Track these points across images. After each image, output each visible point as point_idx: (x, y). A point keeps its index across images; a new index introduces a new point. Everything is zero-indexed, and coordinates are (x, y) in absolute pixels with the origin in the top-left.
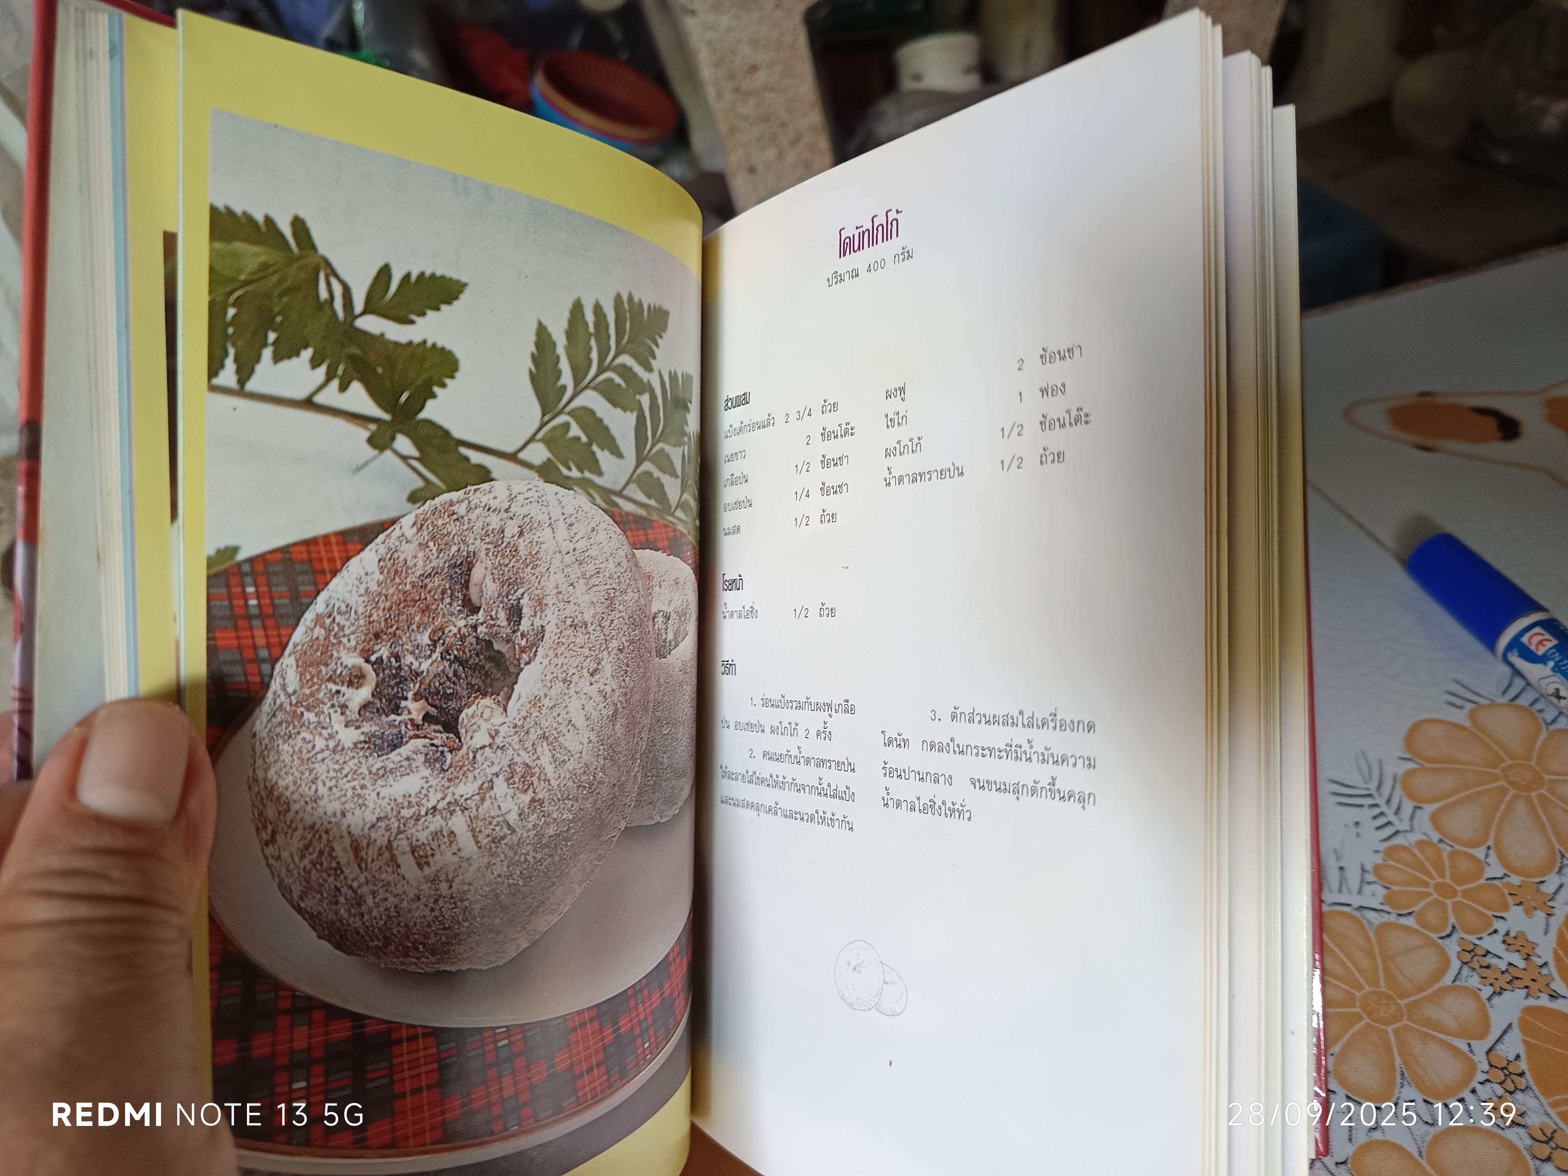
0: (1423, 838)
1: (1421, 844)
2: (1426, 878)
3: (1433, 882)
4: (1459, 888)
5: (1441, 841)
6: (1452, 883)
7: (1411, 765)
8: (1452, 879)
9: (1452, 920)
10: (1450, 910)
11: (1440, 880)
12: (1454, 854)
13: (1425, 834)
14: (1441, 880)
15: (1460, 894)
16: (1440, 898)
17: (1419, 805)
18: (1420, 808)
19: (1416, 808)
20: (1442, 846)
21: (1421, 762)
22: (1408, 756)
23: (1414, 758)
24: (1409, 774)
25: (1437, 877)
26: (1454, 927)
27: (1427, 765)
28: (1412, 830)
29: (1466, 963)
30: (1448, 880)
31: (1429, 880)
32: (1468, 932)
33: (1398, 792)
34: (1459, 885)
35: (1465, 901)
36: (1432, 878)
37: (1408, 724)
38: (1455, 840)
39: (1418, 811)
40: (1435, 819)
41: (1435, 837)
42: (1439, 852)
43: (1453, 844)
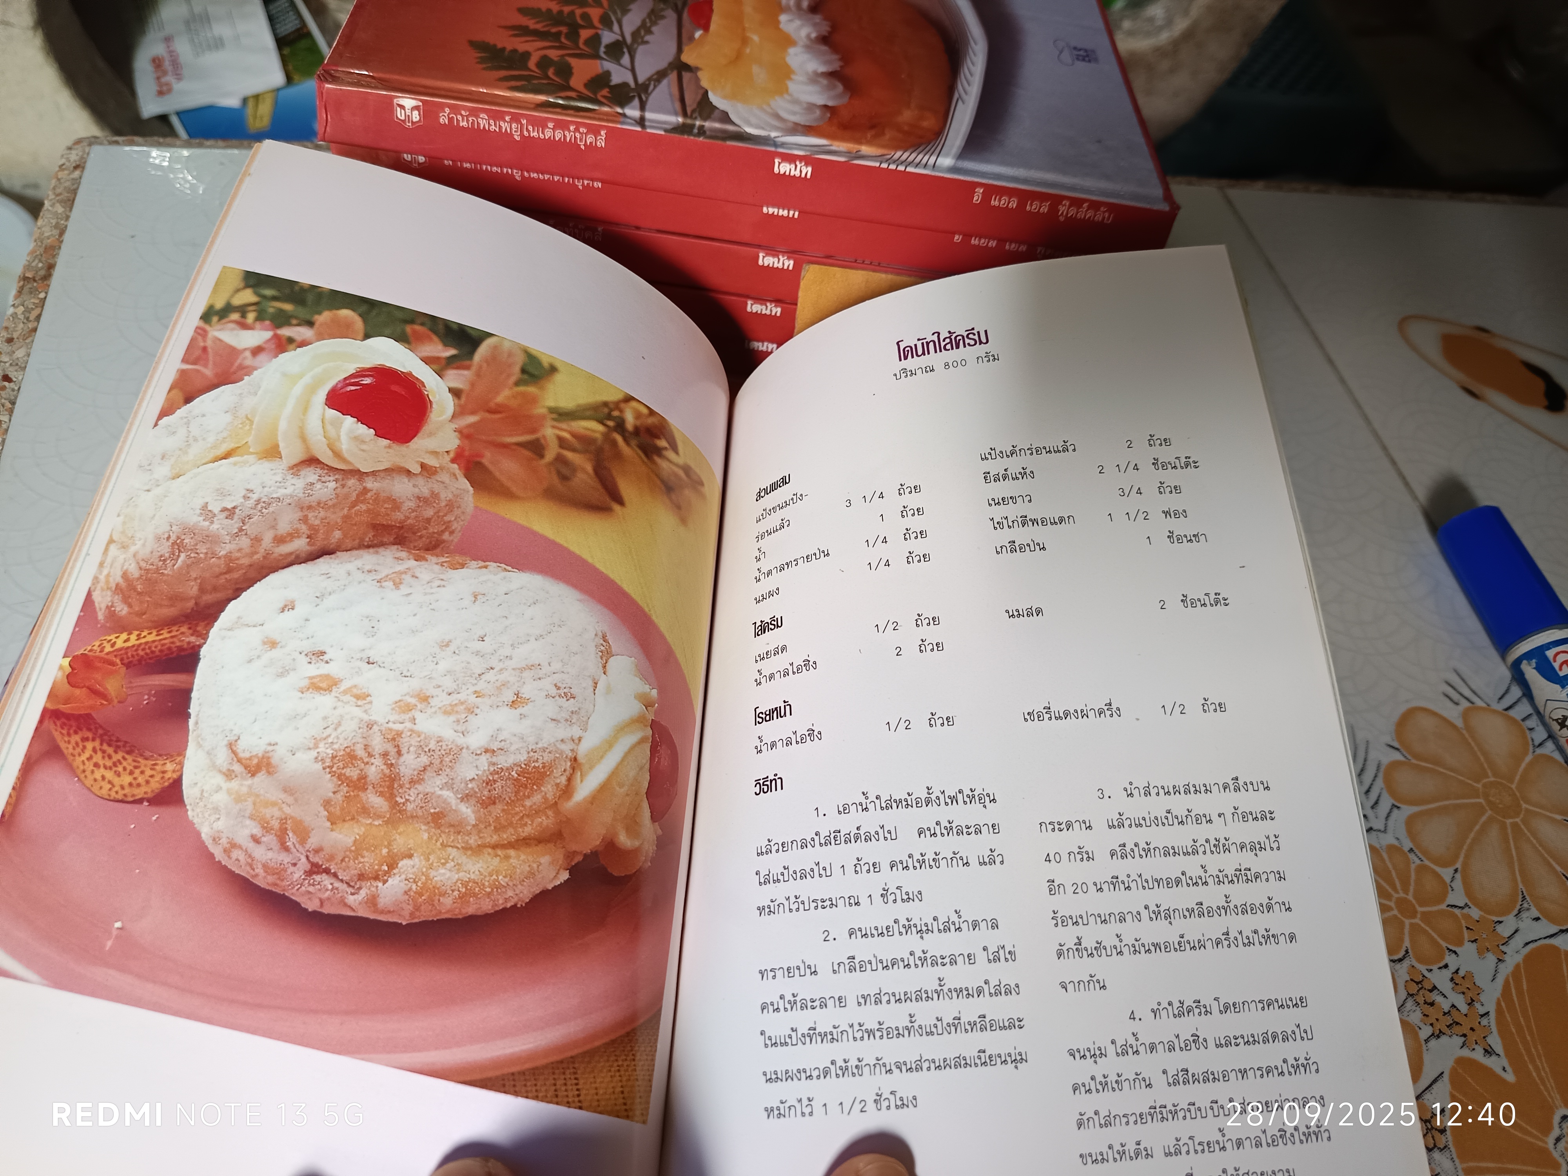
0: (1396, 843)
1: (1391, 848)
2: (1390, 890)
3: (1396, 895)
4: (1420, 909)
5: (1411, 850)
6: (1414, 901)
7: (1397, 756)
8: (1415, 897)
9: (1407, 943)
10: (1407, 930)
11: (1402, 895)
12: (1422, 869)
13: (1398, 839)
14: (1405, 896)
15: (1419, 916)
16: (1399, 916)
17: (1399, 805)
18: (1398, 808)
19: (1394, 806)
20: (1412, 856)
21: (1410, 757)
22: (1396, 745)
23: (1402, 750)
24: (1394, 765)
25: (1400, 891)
26: (1407, 951)
27: (1414, 761)
28: (1385, 831)
29: (1412, 995)
30: (1410, 897)
31: (1393, 893)
32: (1420, 961)
33: (1379, 784)
34: (1421, 906)
35: (1423, 925)
36: (1397, 891)
37: (1403, 708)
38: (1425, 853)
39: (1395, 811)
40: (1410, 822)
41: (1407, 844)
42: (1408, 862)
43: (1423, 858)
